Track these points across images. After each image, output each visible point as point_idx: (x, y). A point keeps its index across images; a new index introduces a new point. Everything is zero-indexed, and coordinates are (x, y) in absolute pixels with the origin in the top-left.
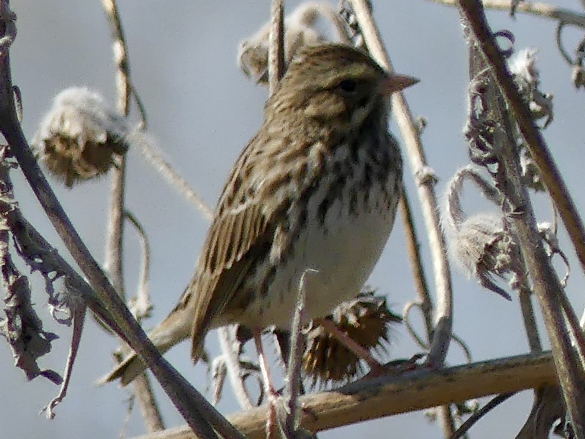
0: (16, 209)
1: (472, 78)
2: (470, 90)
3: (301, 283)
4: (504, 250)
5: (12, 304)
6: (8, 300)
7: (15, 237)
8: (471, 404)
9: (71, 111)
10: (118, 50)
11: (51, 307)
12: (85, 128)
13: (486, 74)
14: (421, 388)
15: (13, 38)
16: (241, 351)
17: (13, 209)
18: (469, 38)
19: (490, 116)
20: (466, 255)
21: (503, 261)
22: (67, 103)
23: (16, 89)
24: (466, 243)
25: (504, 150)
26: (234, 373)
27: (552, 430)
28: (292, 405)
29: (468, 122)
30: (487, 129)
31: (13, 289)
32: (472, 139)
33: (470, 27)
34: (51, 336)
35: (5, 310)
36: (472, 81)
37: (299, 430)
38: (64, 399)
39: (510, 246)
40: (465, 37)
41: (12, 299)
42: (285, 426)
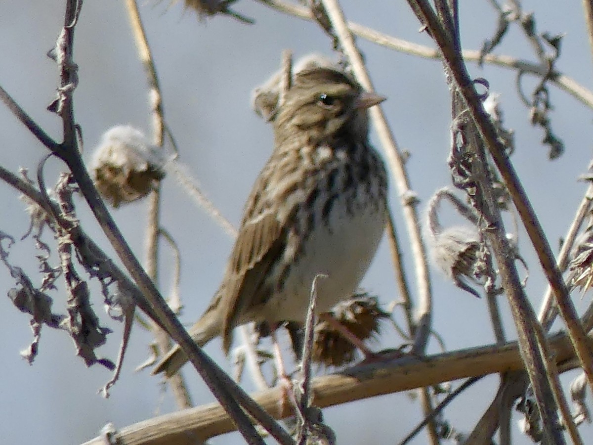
0: (78, 226)
1: (454, 117)
2: (452, 127)
3: (313, 286)
4: (481, 259)
5: (74, 305)
6: (70, 302)
7: (77, 250)
8: (445, 385)
9: (117, 145)
10: (153, 96)
11: (107, 307)
12: (129, 160)
13: (465, 114)
14: (406, 373)
15: (76, 86)
16: (258, 343)
17: (76, 226)
18: (452, 84)
19: (469, 148)
20: (443, 261)
21: (479, 268)
22: (115, 138)
23: (78, 127)
24: (443, 251)
25: (480, 177)
26: (252, 361)
27: (515, 406)
28: (305, 386)
29: (451, 153)
30: (467, 159)
31: (75, 292)
32: (454, 168)
33: (453, 75)
34: (106, 331)
35: (68, 309)
36: (454, 120)
37: (311, 407)
38: (117, 382)
39: (486, 255)
40: (448, 84)
41: (74, 301)
42: (300, 405)
